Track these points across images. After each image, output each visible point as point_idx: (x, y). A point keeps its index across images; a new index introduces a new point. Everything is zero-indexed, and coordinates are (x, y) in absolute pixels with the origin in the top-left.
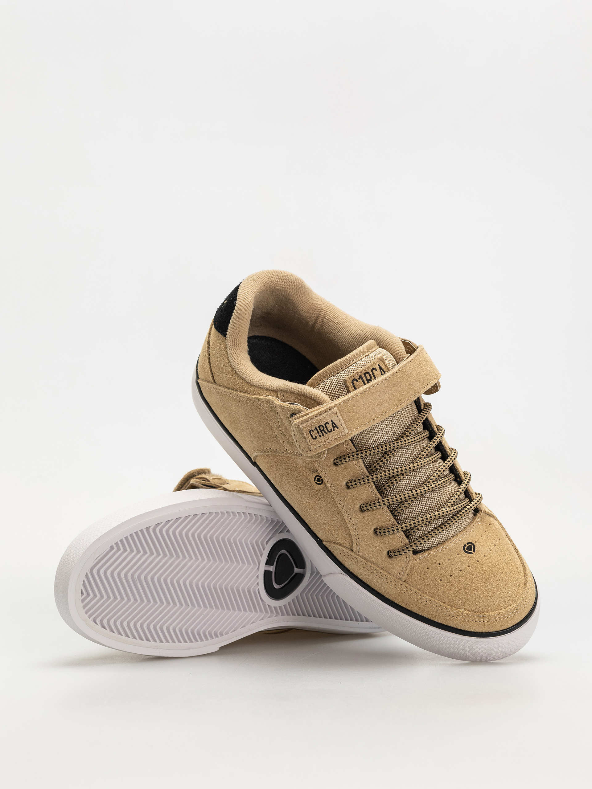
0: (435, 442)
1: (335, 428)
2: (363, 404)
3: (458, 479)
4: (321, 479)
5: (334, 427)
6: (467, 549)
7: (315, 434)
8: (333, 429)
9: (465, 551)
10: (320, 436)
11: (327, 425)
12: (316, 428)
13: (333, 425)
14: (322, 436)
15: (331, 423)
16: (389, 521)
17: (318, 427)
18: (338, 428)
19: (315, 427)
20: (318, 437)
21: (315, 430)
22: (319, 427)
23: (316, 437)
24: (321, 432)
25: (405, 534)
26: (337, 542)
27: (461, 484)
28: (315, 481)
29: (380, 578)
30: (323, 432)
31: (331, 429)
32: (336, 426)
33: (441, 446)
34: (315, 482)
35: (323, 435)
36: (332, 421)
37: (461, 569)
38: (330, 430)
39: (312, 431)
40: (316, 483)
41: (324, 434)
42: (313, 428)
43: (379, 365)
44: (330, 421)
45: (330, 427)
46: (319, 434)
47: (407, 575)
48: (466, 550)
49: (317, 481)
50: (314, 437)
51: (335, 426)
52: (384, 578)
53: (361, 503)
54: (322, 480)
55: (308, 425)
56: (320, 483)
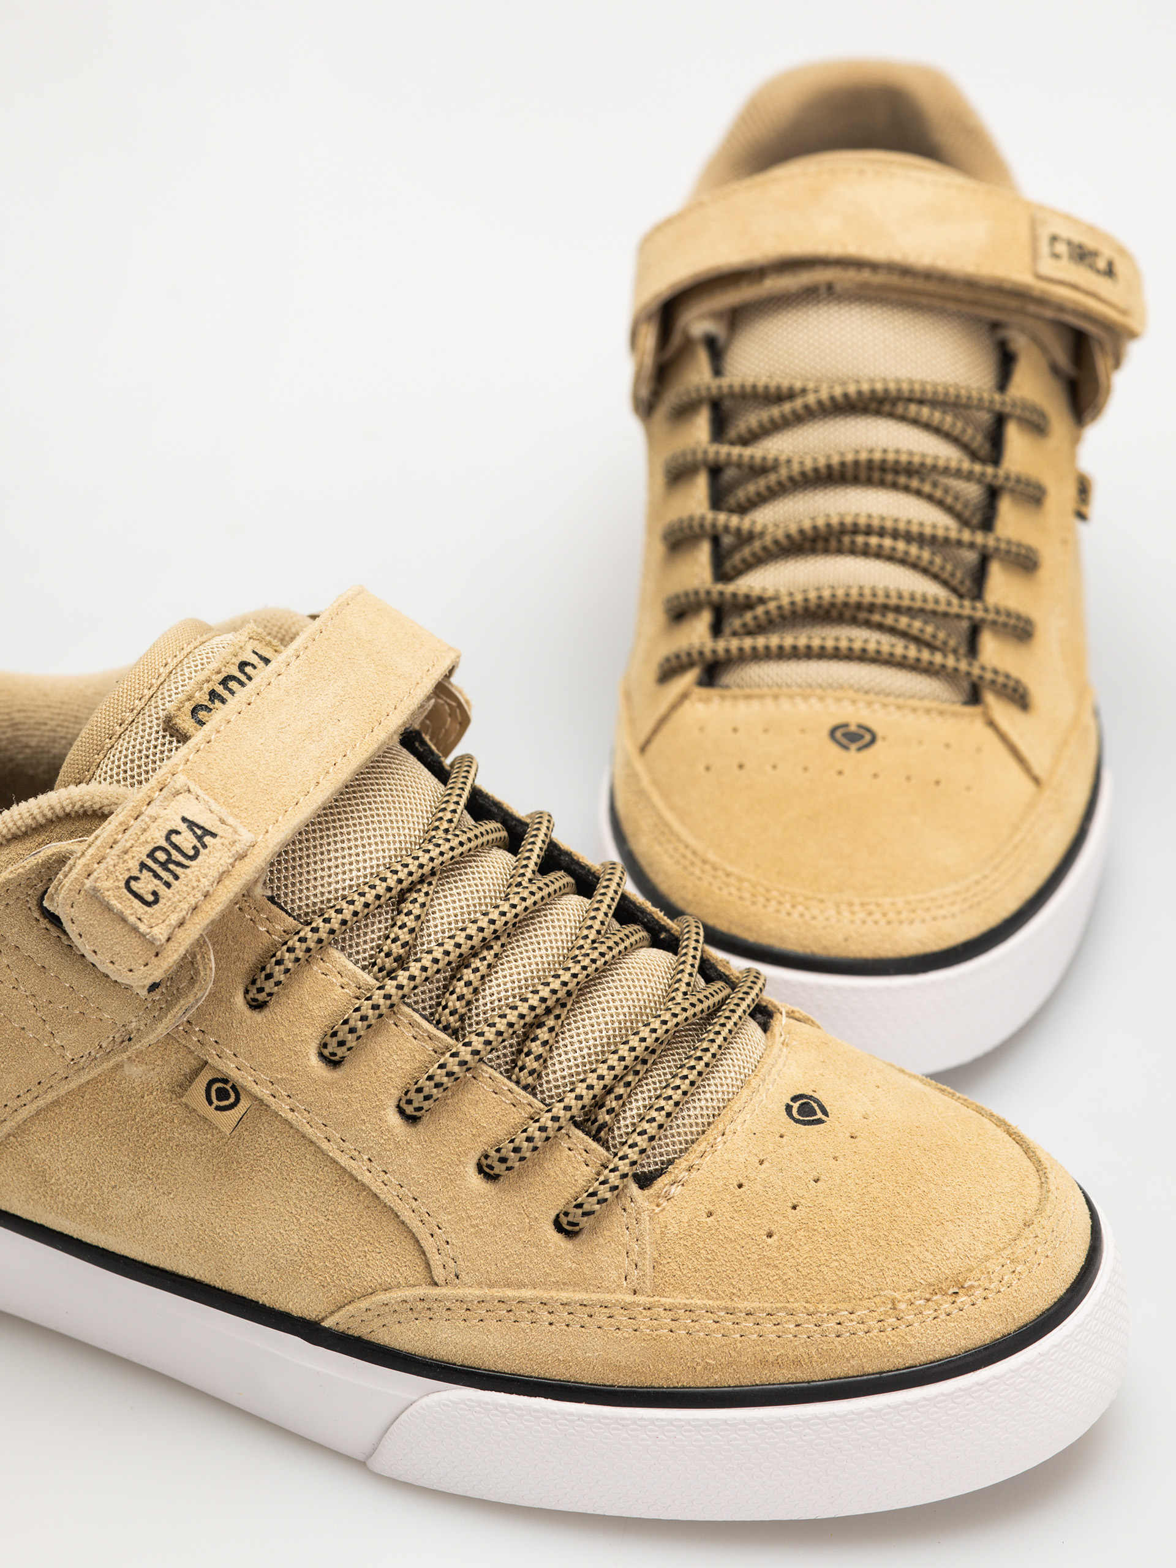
0: (534, 850)
1: (207, 839)
2: (261, 741)
3: (662, 936)
4: (230, 1084)
5: (200, 838)
6: (799, 1112)
7: (146, 885)
8: (199, 845)
9: (797, 1121)
10: (168, 885)
11: (175, 838)
12: (143, 866)
13: (195, 833)
14: (175, 882)
15: (183, 827)
16: (513, 1108)
17: (148, 856)
18: (214, 835)
19: (137, 864)
20: (162, 890)
21: (141, 871)
22: (151, 855)
23: (155, 893)
24: (164, 869)
25: (583, 1131)
26: (370, 1290)
27: (678, 946)
28: (210, 1103)
29: (568, 1325)
30: (171, 866)
31: (194, 847)
32: (207, 832)
33: (560, 855)
34: (214, 1106)
35: (177, 877)
36: (184, 820)
37: (815, 1174)
38: (191, 853)
39: (133, 883)
40: (218, 1108)
41: (179, 870)
42: (134, 865)
43: (254, 652)
44: (180, 821)
45: (186, 840)
46: (160, 878)
47: (652, 1270)
48: (801, 1118)
49: (219, 1099)
50: (151, 898)
51: (202, 833)
52: (582, 1314)
53: (396, 1093)
54: (234, 1087)
55: (111, 868)
56: (232, 1100)
